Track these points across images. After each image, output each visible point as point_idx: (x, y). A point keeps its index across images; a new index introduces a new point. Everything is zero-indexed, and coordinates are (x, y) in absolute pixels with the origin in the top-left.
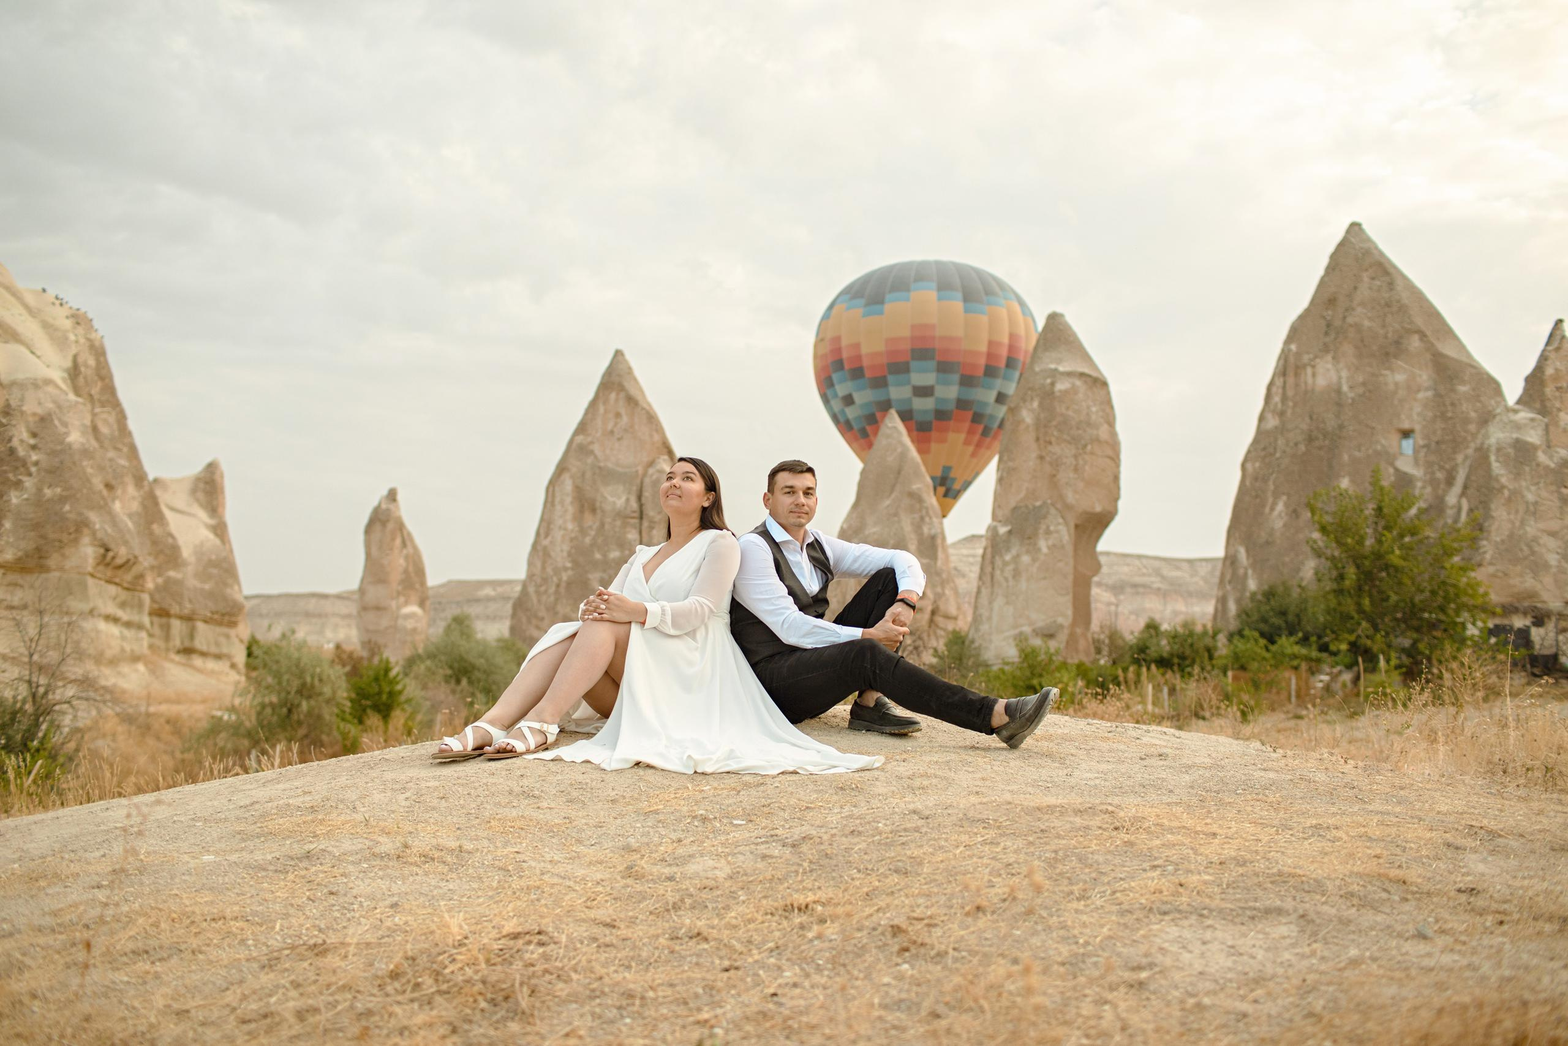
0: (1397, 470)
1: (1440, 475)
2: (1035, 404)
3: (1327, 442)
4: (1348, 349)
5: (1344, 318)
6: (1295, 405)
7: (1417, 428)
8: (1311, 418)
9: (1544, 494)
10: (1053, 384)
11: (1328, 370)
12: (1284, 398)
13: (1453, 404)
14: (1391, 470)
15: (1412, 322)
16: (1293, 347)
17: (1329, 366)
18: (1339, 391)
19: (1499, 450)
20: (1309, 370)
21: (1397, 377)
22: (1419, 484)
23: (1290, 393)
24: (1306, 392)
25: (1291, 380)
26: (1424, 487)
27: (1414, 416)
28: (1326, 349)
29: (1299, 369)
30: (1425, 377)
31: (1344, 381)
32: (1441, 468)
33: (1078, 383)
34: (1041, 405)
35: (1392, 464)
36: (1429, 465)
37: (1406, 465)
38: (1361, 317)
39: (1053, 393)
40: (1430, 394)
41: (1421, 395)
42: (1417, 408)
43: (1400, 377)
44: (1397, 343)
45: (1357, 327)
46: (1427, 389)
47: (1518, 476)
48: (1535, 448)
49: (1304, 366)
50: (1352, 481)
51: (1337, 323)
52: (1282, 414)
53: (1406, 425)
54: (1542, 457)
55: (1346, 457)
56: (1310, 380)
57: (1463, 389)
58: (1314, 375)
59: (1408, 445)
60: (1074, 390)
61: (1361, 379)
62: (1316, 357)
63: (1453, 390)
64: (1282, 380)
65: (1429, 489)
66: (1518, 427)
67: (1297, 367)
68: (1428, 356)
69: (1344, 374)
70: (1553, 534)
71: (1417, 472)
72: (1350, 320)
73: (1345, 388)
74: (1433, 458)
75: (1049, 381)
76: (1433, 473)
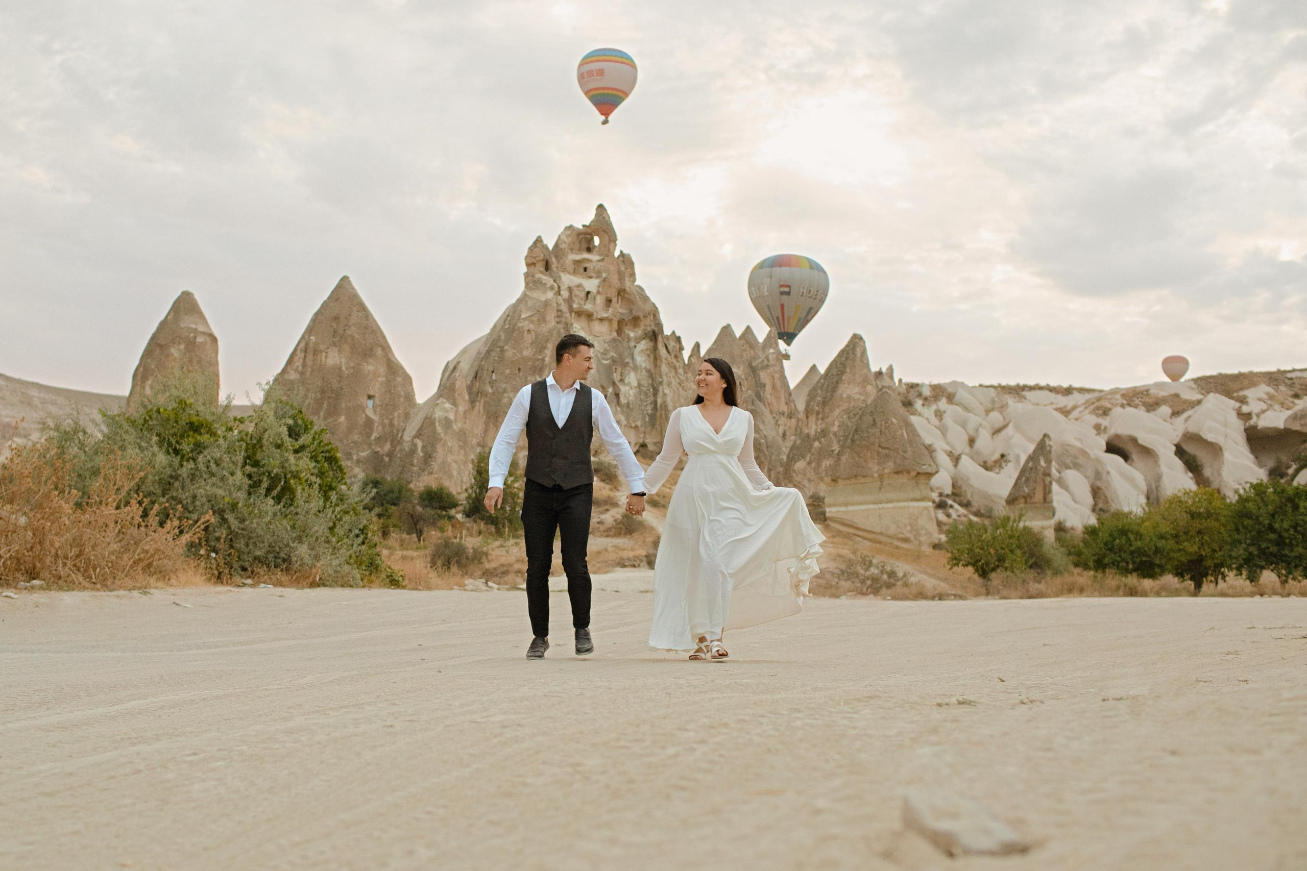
0: (366, 415)
1: (386, 421)
2: (182, 347)
3: (333, 395)
4: (346, 347)
5: (345, 330)
6: (313, 371)
7: (377, 395)
8: (323, 380)
9: (454, 443)
10: (195, 338)
11: (335, 357)
12: (304, 365)
13: (394, 387)
14: (364, 415)
15: (378, 341)
16: (313, 338)
17: (336, 355)
18: (340, 369)
19: (440, 421)
20: (324, 354)
21: (369, 367)
22: (376, 424)
23: (309, 363)
24: (321, 365)
25: (310, 357)
26: (378, 426)
27: (376, 389)
28: (334, 344)
29: (316, 352)
30: (382, 370)
31: (343, 364)
32: (387, 418)
33: (208, 339)
34: (186, 348)
35: (364, 412)
36: (381, 416)
37: (370, 413)
38: (353, 331)
39: (195, 343)
40: (384, 379)
41: (380, 379)
42: (378, 386)
43: (371, 368)
44: (371, 350)
45: (352, 337)
46: (383, 377)
47: (446, 433)
48: (452, 421)
49: (321, 351)
50: (346, 418)
51: (341, 332)
52: (302, 373)
53: (372, 393)
54: (454, 427)
55: (344, 405)
56: (323, 360)
57: (399, 379)
58: (326, 357)
59: (370, 403)
60: (205, 343)
61: (352, 365)
62: (328, 348)
63: (395, 379)
64: (303, 354)
65: (380, 428)
66: (447, 411)
67: (315, 350)
68: (385, 360)
69: (343, 360)
70: (456, 462)
71: (375, 418)
72: (348, 332)
73: (344, 368)
74: (383, 412)
75: (192, 335)
76: (383, 420)
